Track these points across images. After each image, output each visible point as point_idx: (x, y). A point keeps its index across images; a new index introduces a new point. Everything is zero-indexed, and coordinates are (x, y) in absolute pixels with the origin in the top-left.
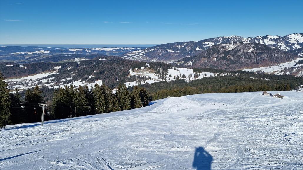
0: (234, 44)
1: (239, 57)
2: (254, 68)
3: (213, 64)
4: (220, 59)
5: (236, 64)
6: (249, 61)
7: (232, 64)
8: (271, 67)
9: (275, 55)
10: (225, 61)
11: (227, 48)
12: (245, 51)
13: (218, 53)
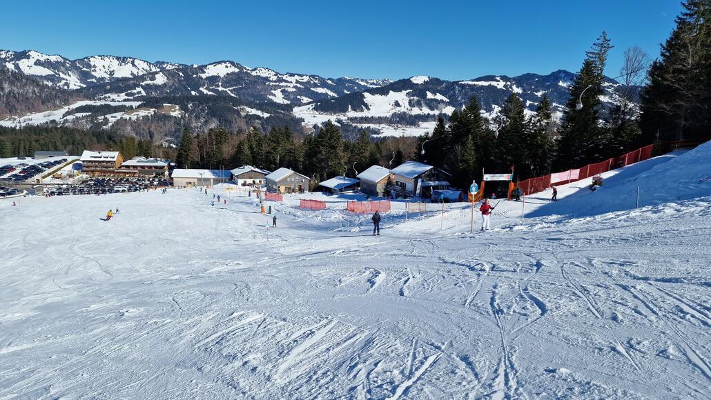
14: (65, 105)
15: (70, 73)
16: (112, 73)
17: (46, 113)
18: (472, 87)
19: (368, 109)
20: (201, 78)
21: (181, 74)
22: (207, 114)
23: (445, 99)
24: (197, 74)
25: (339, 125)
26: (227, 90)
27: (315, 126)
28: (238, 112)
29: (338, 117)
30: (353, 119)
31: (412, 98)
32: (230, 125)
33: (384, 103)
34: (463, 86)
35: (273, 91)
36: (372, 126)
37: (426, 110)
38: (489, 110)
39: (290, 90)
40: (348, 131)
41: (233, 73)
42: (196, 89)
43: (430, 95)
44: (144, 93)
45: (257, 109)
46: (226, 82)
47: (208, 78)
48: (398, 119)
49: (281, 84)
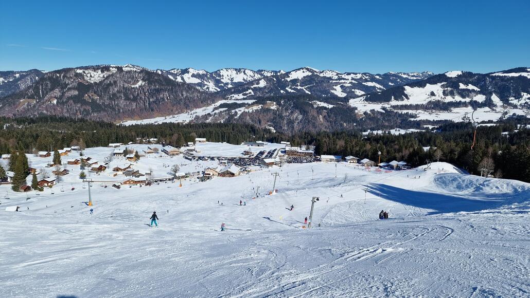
0: (102, 72)
1: (114, 97)
2: (144, 119)
3: (47, 111)
4: (67, 102)
5: (105, 110)
6: (134, 104)
7: (95, 112)
8: (175, 116)
9: (182, 95)
10: (79, 105)
11: (86, 78)
12: (126, 85)
13: (62, 88)
14: (213, 103)
15: (210, 81)
16: (232, 80)
17: (204, 108)
18: (502, 78)
19: (408, 98)
20: (287, 81)
21: (275, 79)
22: (293, 107)
23: (476, 88)
24: (284, 78)
25: (384, 111)
26: (303, 88)
27: (365, 113)
28: (312, 105)
29: (383, 106)
30: (395, 107)
31: (446, 89)
32: (307, 114)
33: (422, 93)
34: (494, 78)
35: (334, 87)
36: (410, 112)
37: (458, 98)
38: (518, 97)
39: (347, 85)
40: (390, 116)
41: (308, 76)
42: (284, 89)
43: (462, 86)
44: (253, 93)
45: (324, 102)
46: (303, 83)
47: (291, 81)
48: (432, 106)
49: (341, 81)
